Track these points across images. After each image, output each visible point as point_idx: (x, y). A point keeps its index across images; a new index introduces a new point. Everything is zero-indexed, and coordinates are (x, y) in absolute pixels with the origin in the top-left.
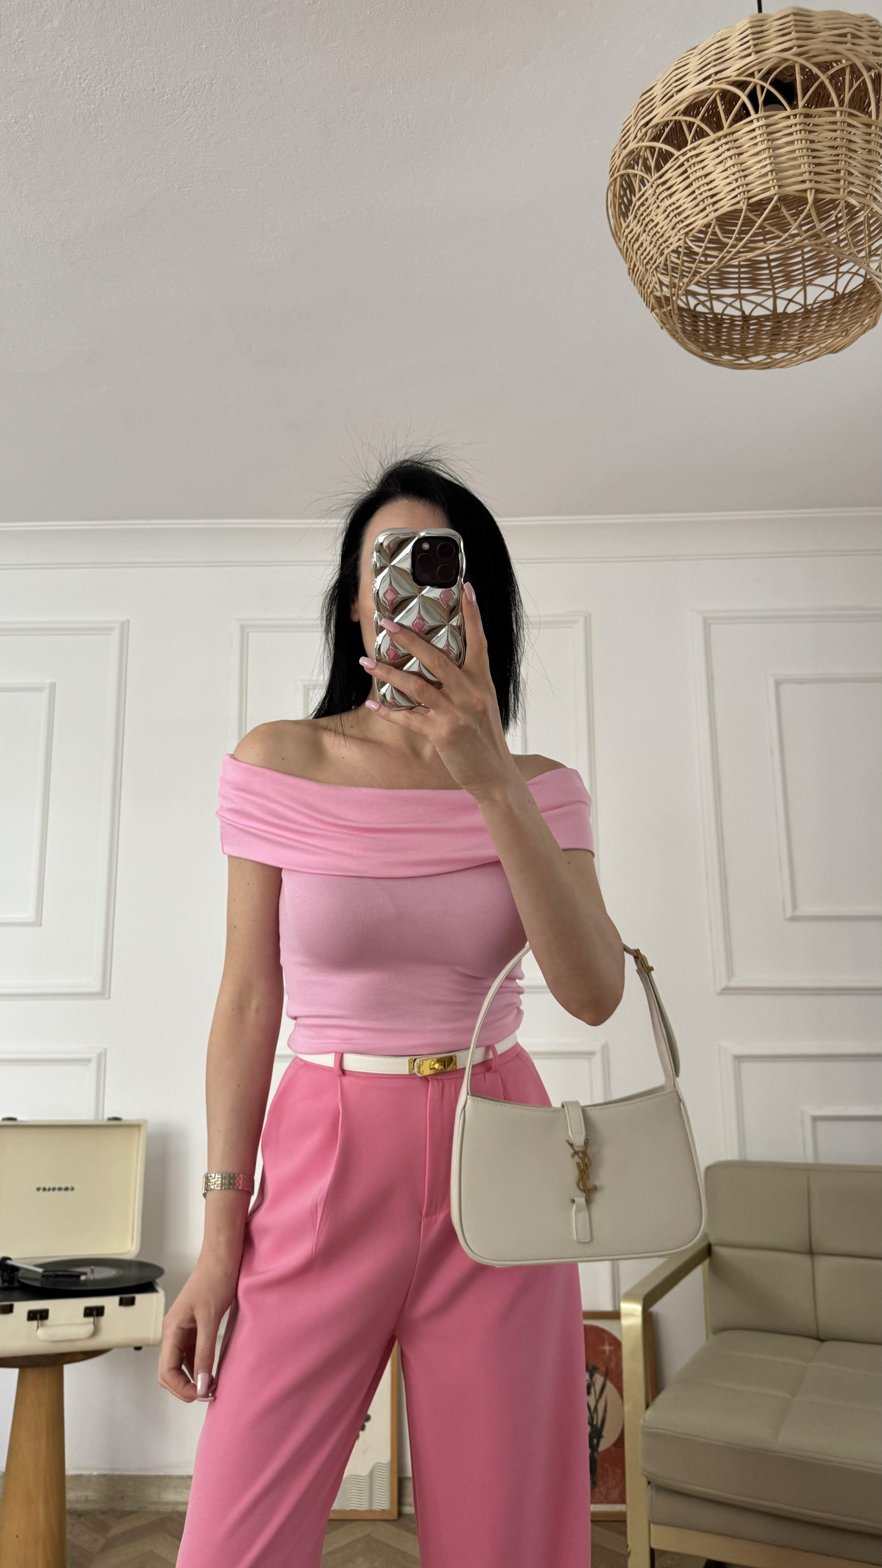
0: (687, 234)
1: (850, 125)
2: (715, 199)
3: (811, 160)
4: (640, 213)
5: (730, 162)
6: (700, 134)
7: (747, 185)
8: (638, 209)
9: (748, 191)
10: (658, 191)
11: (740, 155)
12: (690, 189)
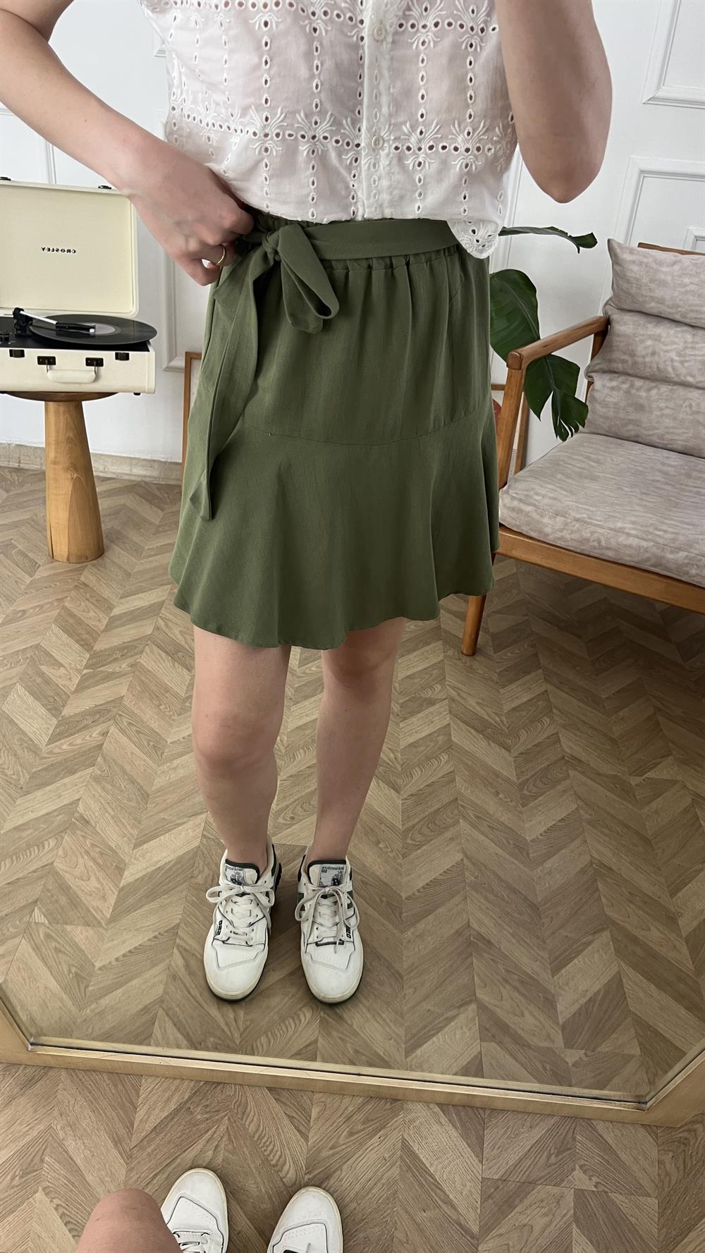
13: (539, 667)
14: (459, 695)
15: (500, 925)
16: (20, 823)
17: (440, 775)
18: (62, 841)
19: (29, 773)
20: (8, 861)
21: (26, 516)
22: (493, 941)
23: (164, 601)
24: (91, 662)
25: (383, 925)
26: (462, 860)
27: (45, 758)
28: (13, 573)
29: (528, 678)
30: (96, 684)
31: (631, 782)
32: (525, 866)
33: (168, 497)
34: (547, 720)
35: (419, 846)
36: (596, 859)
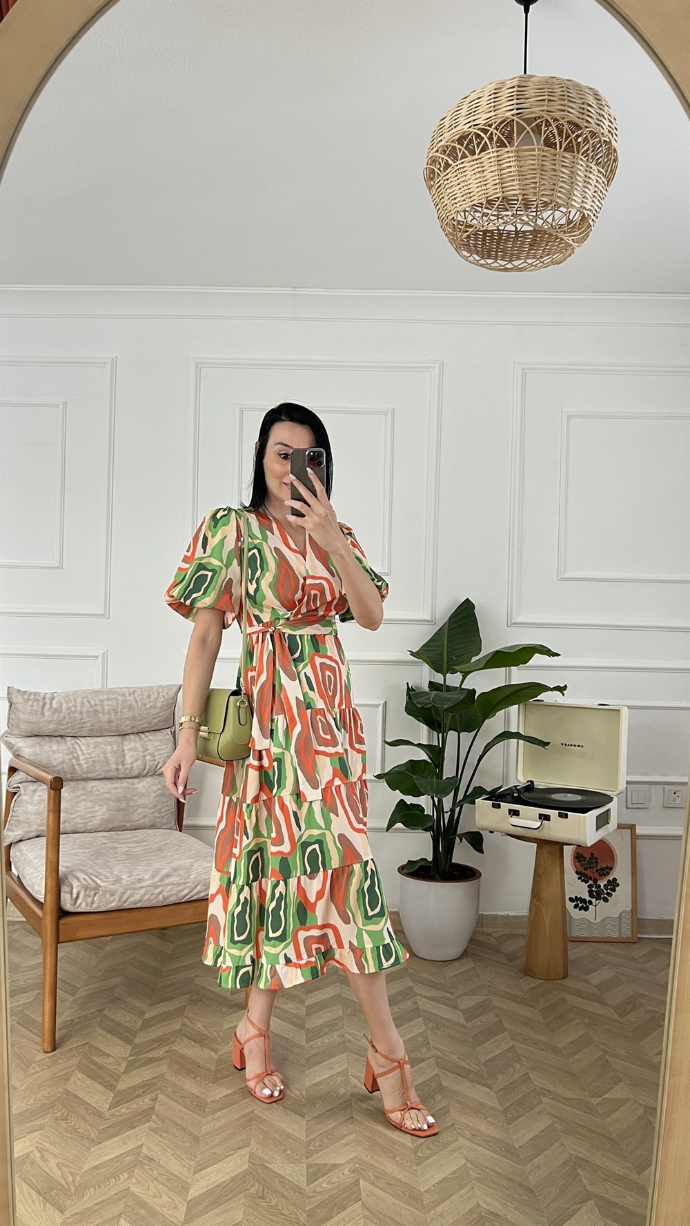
1: (544, 156)
2: (471, 195)
3: (520, 177)
5: (478, 175)
6: (464, 156)
8: (437, 188)
10: (445, 183)
11: (483, 171)
12: (459, 186)
13: (504, 1030)
15: (504, 1203)
16: (96, 1164)
17: (438, 1108)
18: (134, 1171)
19: (97, 1129)
20: (92, 1190)
22: (500, 1214)
24: (134, 1051)
25: (409, 1210)
26: (465, 1164)
27: (109, 1119)
29: (497, 1038)
31: (595, 1103)
32: (517, 1164)
34: (517, 1066)
35: (430, 1157)
36: (573, 1155)
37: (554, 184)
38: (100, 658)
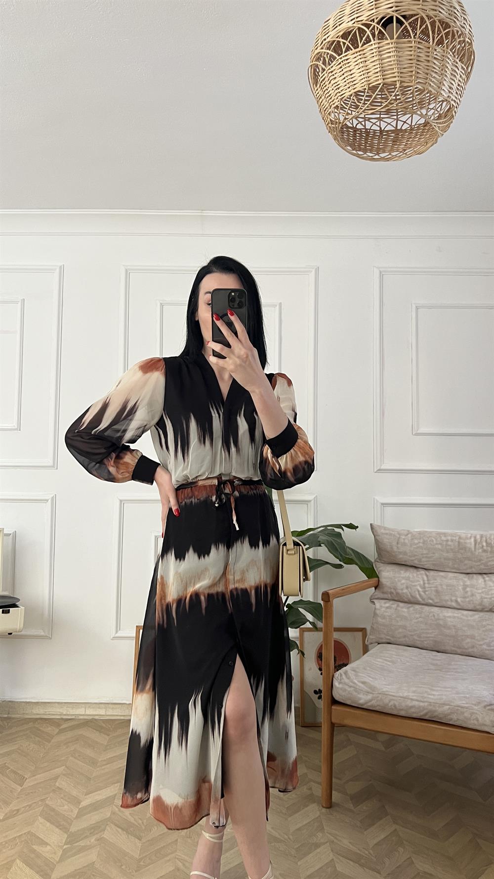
0: (341, 99)
1: (419, 48)
2: (354, 83)
3: (399, 66)
4: (322, 84)
5: (361, 65)
6: (348, 49)
7: (368, 77)
8: (321, 82)
9: (369, 81)
10: (330, 75)
11: (366, 61)
12: (343, 77)
13: (387, 814)
14: (336, 838)
21: (15, 747)
23: (116, 794)
24: (68, 840)
28: (8, 786)
29: (380, 822)
30: (75, 854)
33: (112, 727)
34: (401, 849)
37: (427, 74)
38: (49, 500)
